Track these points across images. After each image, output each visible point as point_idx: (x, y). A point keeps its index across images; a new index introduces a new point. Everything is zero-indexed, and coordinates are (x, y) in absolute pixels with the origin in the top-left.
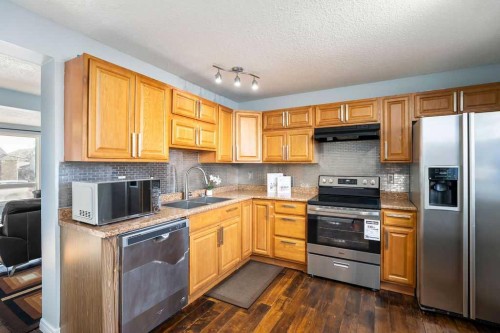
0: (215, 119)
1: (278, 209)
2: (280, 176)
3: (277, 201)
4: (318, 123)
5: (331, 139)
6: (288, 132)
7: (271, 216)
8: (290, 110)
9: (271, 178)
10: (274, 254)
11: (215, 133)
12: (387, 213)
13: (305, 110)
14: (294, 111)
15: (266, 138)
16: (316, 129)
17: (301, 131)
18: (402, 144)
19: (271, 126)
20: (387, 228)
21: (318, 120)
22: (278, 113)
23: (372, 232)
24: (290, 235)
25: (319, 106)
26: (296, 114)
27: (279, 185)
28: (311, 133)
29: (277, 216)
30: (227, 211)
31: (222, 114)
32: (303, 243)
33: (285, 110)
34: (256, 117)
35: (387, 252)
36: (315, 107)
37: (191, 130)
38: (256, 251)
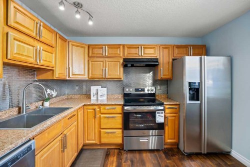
0: (53, 43)
1: (102, 111)
2: (99, 88)
3: (102, 105)
4: (125, 55)
5: (130, 66)
6: (107, 59)
7: (98, 116)
8: (109, 46)
9: (93, 89)
10: (100, 141)
11: (54, 55)
12: (167, 107)
13: (118, 46)
14: (111, 46)
15: (91, 63)
16: (124, 59)
17: (115, 59)
18: (168, 70)
19: (95, 55)
20: (167, 115)
21: (126, 54)
22: (100, 47)
23: (160, 118)
24: (111, 127)
25: (127, 45)
26: (112, 48)
27: (99, 94)
28: (122, 61)
29: (102, 116)
30: (68, 119)
31: (59, 41)
32: (121, 130)
33: (105, 45)
34: (84, 48)
35: (166, 128)
36: (124, 46)
37: (32, 48)
38: (87, 142)
